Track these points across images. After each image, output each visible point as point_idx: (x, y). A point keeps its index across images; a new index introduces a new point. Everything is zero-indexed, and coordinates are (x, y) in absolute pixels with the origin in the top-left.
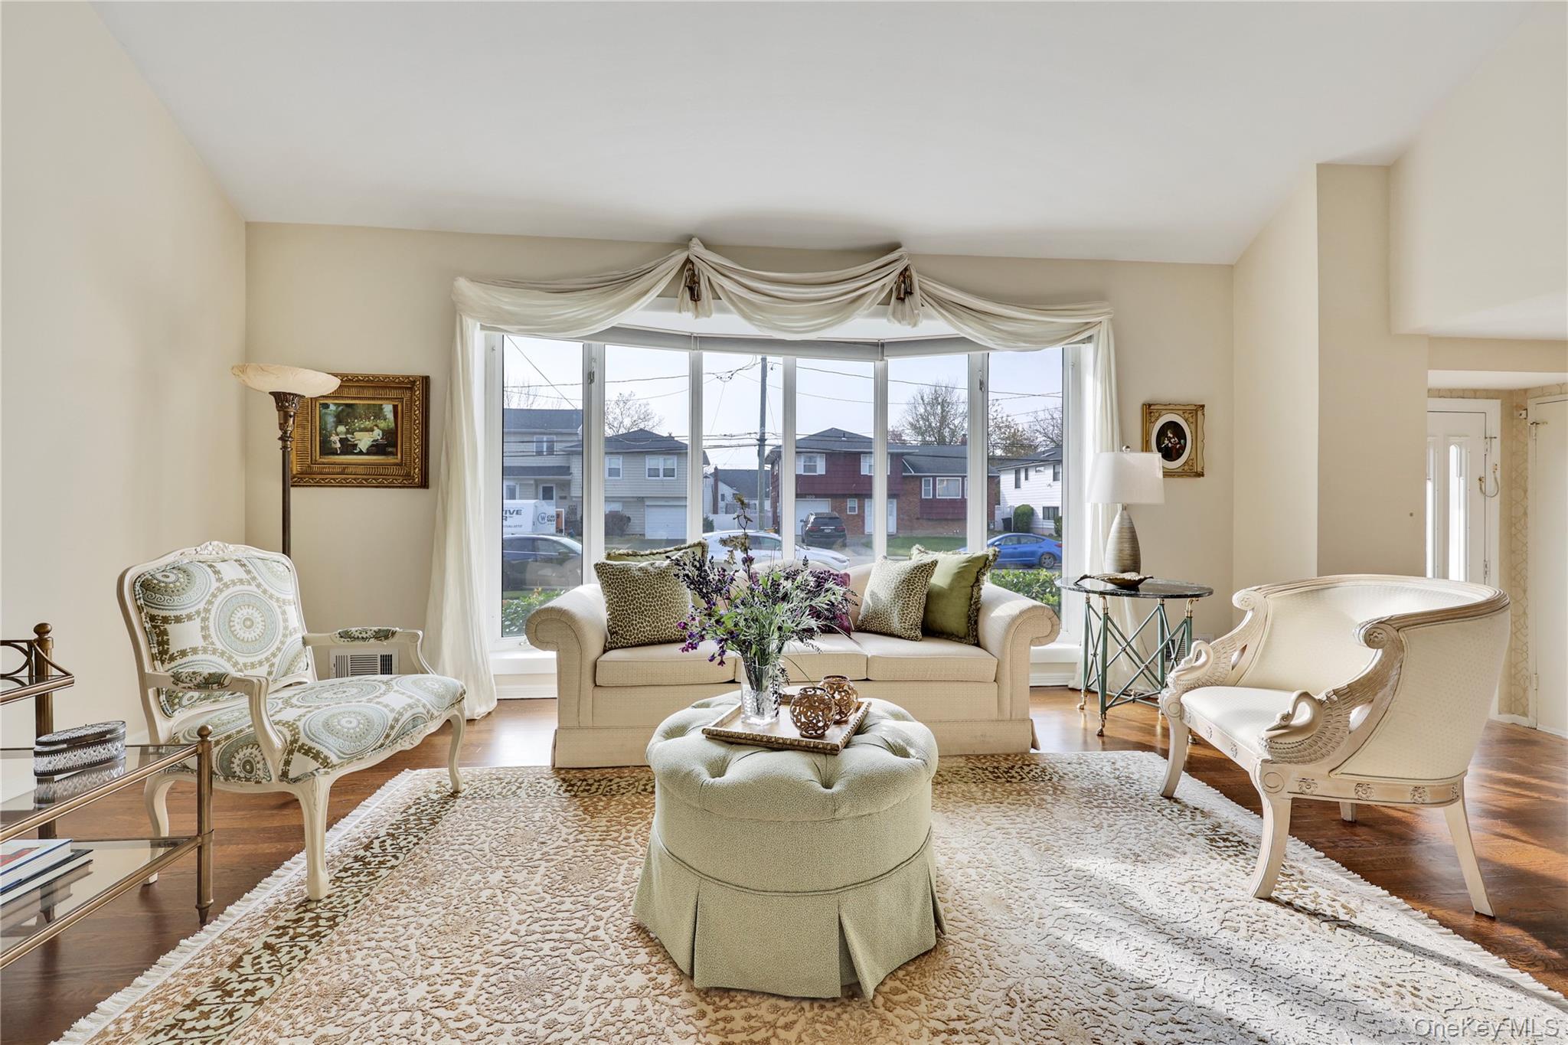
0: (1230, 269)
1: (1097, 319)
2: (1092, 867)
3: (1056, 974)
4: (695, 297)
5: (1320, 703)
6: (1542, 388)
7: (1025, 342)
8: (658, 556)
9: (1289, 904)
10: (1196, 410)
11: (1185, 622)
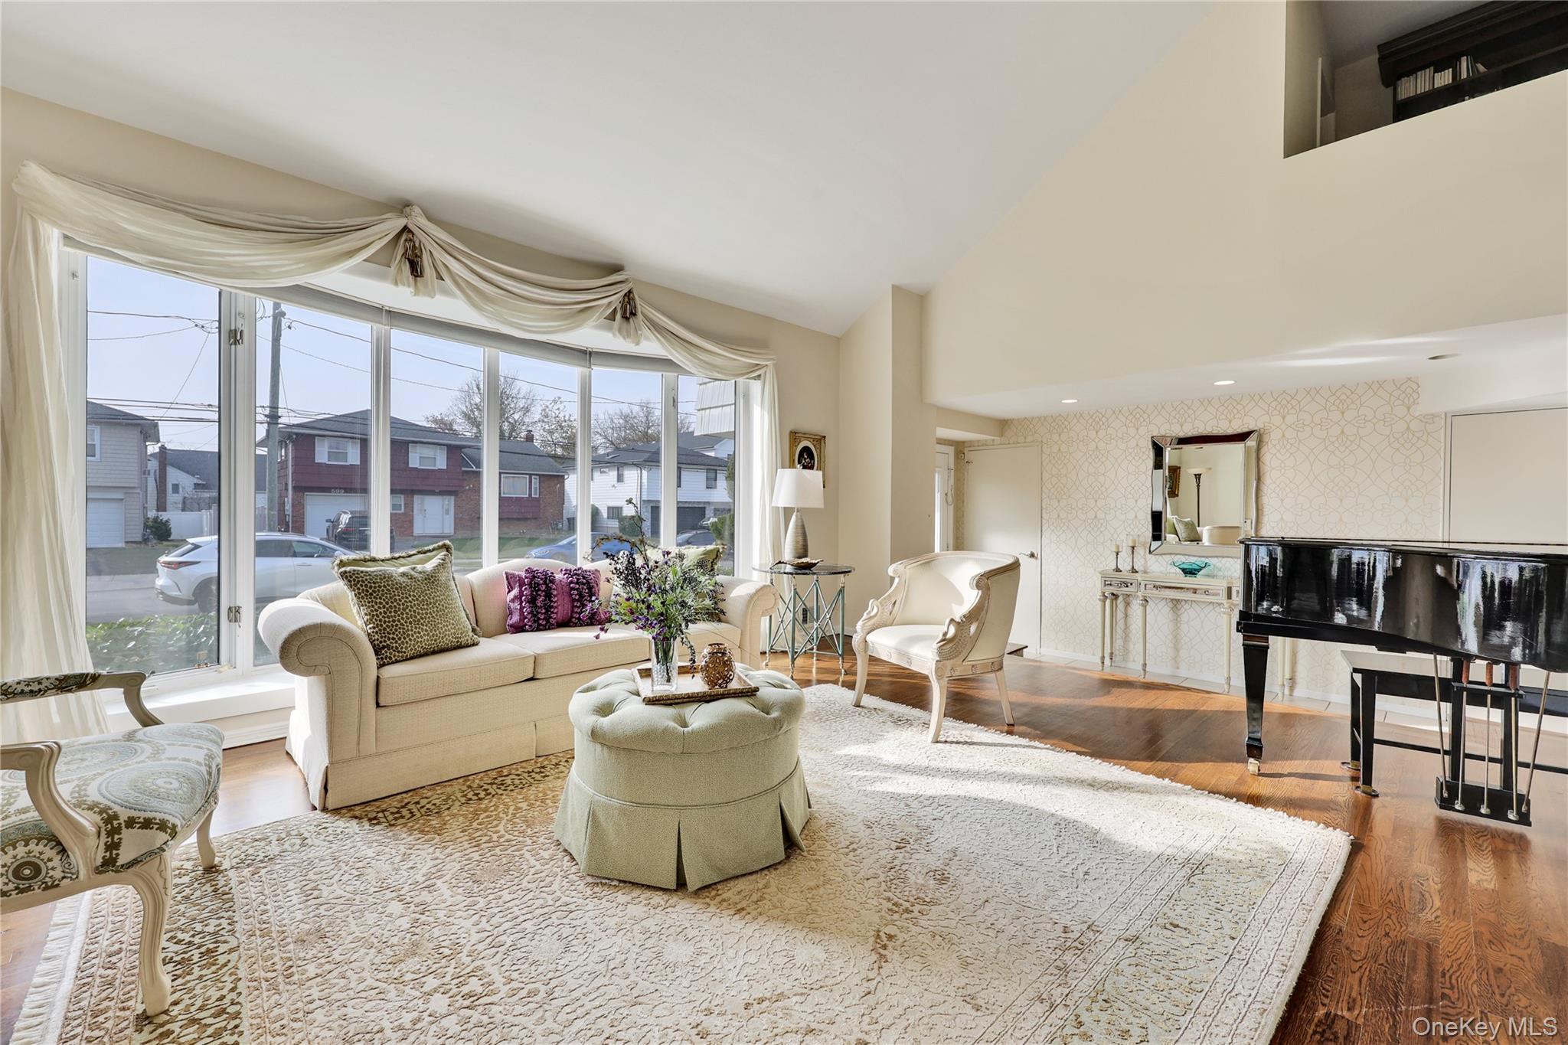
0: (837, 340)
1: (764, 363)
2: (851, 752)
3: (878, 806)
4: (416, 269)
5: (959, 623)
6: (971, 441)
7: (718, 372)
8: (402, 561)
9: (946, 742)
10: (820, 440)
11: (841, 591)
